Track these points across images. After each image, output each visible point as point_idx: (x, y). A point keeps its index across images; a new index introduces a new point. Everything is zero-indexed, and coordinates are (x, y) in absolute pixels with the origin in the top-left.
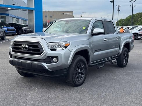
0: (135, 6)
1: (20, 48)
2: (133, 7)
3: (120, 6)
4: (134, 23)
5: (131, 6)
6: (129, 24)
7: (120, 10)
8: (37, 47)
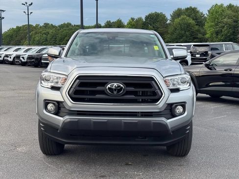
0: (31, 13)
1: (103, 92)
2: (28, 15)
3: (4, 11)
4: (20, 42)
5: (25, 12)
6: (12, 42)
7: (3, 18)
8: (149, 86)
